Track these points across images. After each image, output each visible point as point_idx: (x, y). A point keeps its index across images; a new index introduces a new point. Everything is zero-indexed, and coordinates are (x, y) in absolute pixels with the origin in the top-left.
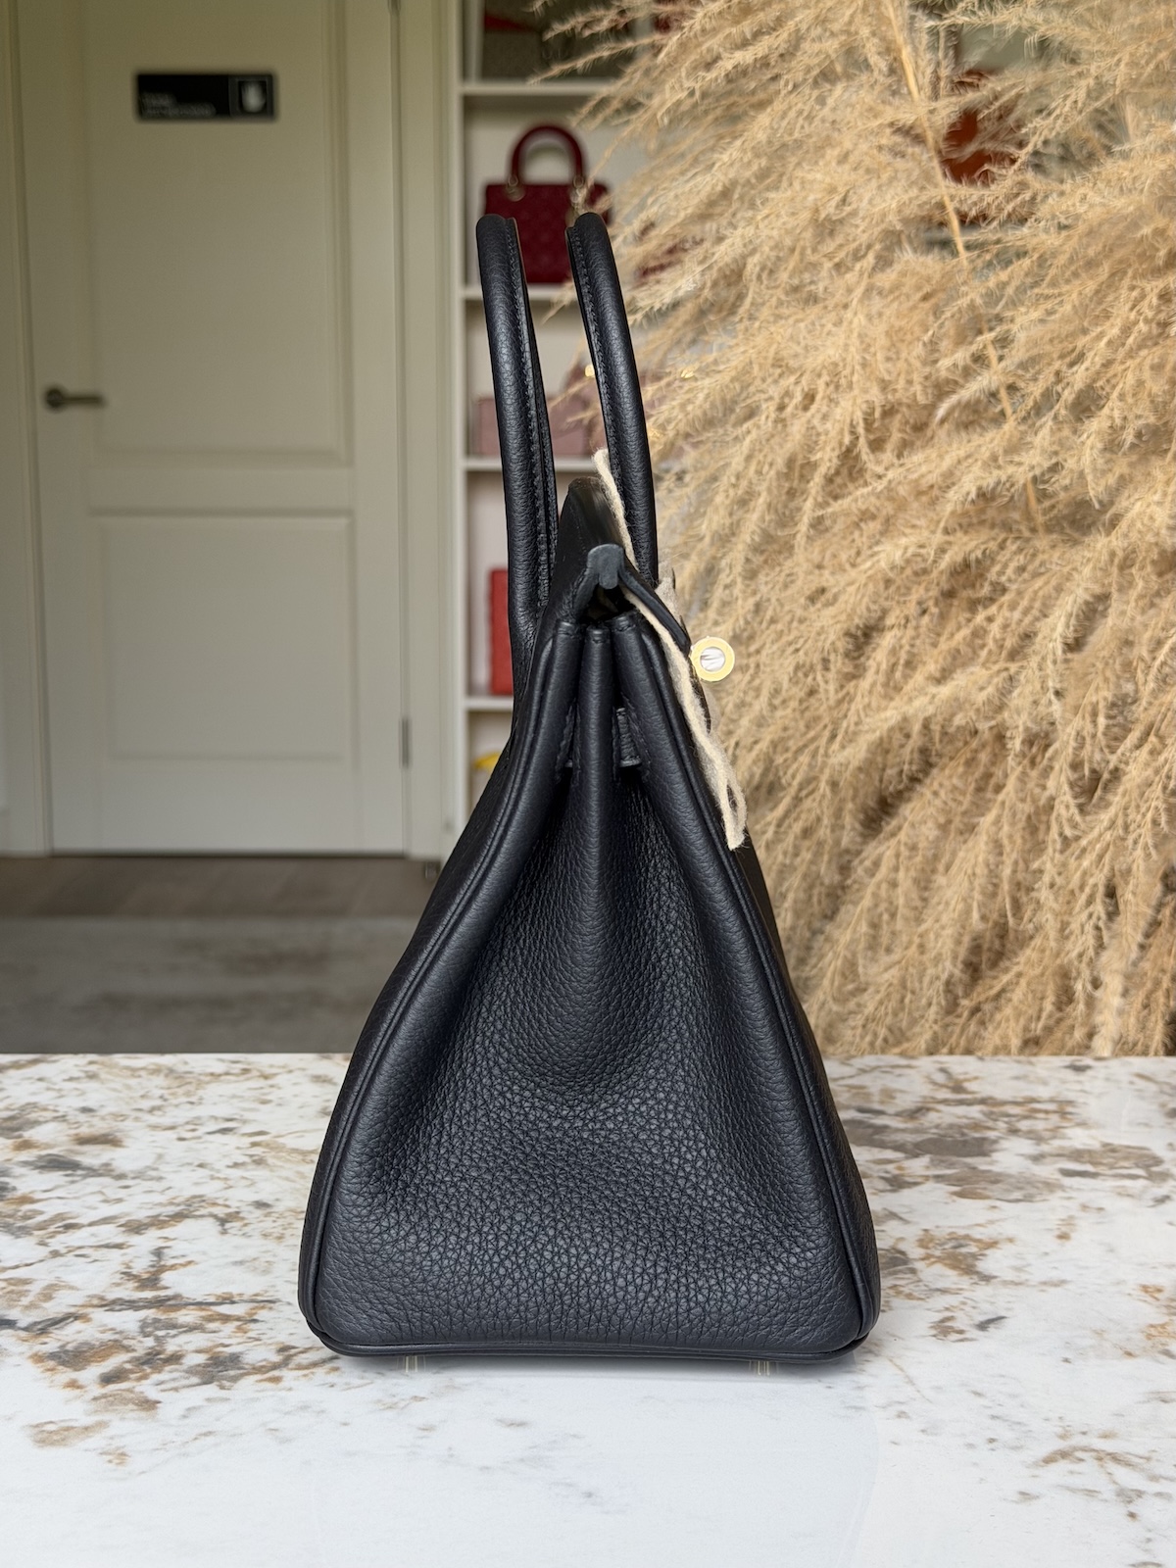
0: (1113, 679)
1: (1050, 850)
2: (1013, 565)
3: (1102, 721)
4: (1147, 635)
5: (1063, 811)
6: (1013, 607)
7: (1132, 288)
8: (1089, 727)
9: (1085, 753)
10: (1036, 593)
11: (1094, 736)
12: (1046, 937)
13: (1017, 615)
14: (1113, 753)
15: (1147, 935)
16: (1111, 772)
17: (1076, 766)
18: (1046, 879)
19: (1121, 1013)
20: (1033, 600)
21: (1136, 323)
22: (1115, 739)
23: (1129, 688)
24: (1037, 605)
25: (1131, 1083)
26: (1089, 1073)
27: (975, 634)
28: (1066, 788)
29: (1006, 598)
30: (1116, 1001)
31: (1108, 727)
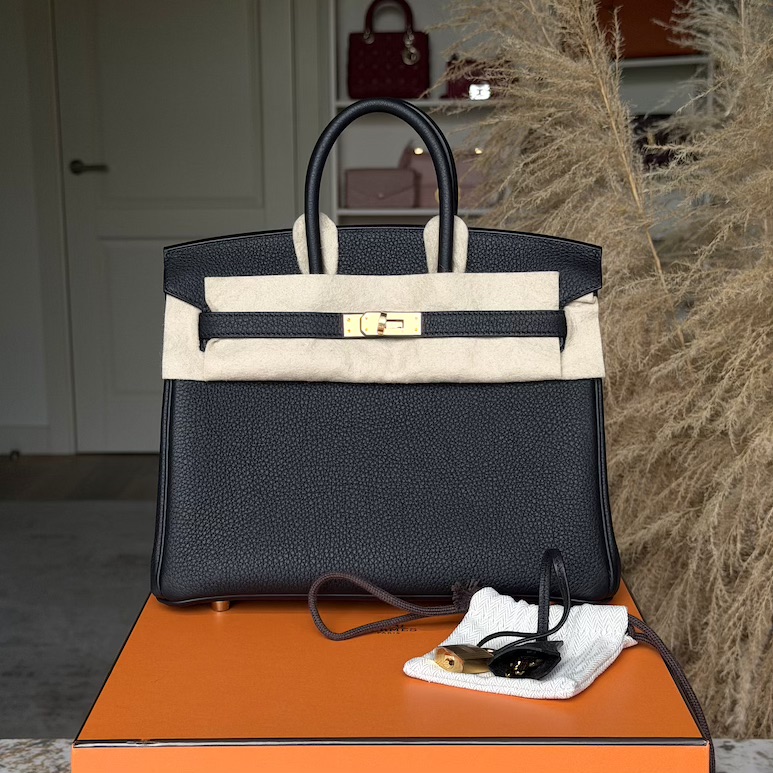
0: (744, 522)
1: (712, 613)
2: (691, 457)
3: (739, 545)
4: (762, 501)
5: (719, 592)
6: (691, 478)
7: (753, 331)
8: (732, 546)
9: (730, 562)
10: (703, 470)
11: (734, 553)
12: (710, 656)
13: (693, 482)
14: (744, 561)
15: (764, 652)
16: (744, 572)
17: (726, 567)
18: (710, 628)
19: (750, 692)
20: (701, 474)
21: (755, 351)
22: (745, 555)
23: (753, 527)
24: (703, 477)
25: (755, 758)
26: (734, 751)
27: (671, 493)
28: (720, 580)
29: (688, 473)
30: (747, 686)
31: (742, 549)
